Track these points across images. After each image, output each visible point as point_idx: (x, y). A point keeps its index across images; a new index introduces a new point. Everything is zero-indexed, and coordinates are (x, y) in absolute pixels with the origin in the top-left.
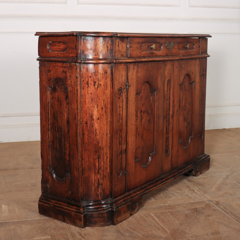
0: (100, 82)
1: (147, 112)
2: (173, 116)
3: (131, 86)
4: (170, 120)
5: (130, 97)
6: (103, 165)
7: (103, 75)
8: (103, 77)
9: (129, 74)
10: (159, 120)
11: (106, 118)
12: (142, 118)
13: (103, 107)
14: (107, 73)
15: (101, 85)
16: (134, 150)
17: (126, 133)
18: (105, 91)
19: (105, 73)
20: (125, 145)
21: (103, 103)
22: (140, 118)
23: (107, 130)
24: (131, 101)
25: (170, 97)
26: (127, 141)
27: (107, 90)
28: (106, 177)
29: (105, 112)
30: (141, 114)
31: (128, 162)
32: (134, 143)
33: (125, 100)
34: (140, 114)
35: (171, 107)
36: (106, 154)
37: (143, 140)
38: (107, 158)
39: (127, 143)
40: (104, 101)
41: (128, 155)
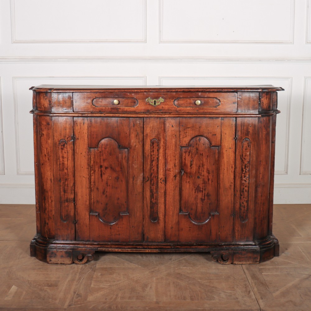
0: (43, 132)
1: (111, 168)
2: (165, 181)
3: (79, 139)
4: (160, 184)
5: (77, 150)
6: (48, 207)
7: (46, 126)
8: (45, 128)
9: (75, 128)
10: (133, 180)
11: (49, 165)
12: (103, 173)
13: (46, 155)
14: (49, 124)
15: (44, 135)
16: (88, 203)
17: (74, 183)
18: (48, 140)
19: (47, 124)
20: (74, 195)
21: (46, 151)
22: (100, 173)
23: (51, 176)
24: (80, 153)
25: (158, 158)
26: (75, 192)
27: (49, 139)
28: (51, 218)
29: (48, 159)
30: (101, 169)
31: (77, 212)
32: (86, 195)
33: (70, 152)
34: (99, 169)
35: (162, 171)
36: (50, 198)
37: (107, 196)
38: (52, 201)
39: (75, 193)
40: (47, 149)
41: (77, 205)
